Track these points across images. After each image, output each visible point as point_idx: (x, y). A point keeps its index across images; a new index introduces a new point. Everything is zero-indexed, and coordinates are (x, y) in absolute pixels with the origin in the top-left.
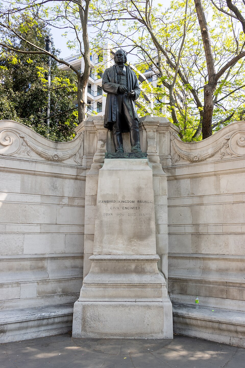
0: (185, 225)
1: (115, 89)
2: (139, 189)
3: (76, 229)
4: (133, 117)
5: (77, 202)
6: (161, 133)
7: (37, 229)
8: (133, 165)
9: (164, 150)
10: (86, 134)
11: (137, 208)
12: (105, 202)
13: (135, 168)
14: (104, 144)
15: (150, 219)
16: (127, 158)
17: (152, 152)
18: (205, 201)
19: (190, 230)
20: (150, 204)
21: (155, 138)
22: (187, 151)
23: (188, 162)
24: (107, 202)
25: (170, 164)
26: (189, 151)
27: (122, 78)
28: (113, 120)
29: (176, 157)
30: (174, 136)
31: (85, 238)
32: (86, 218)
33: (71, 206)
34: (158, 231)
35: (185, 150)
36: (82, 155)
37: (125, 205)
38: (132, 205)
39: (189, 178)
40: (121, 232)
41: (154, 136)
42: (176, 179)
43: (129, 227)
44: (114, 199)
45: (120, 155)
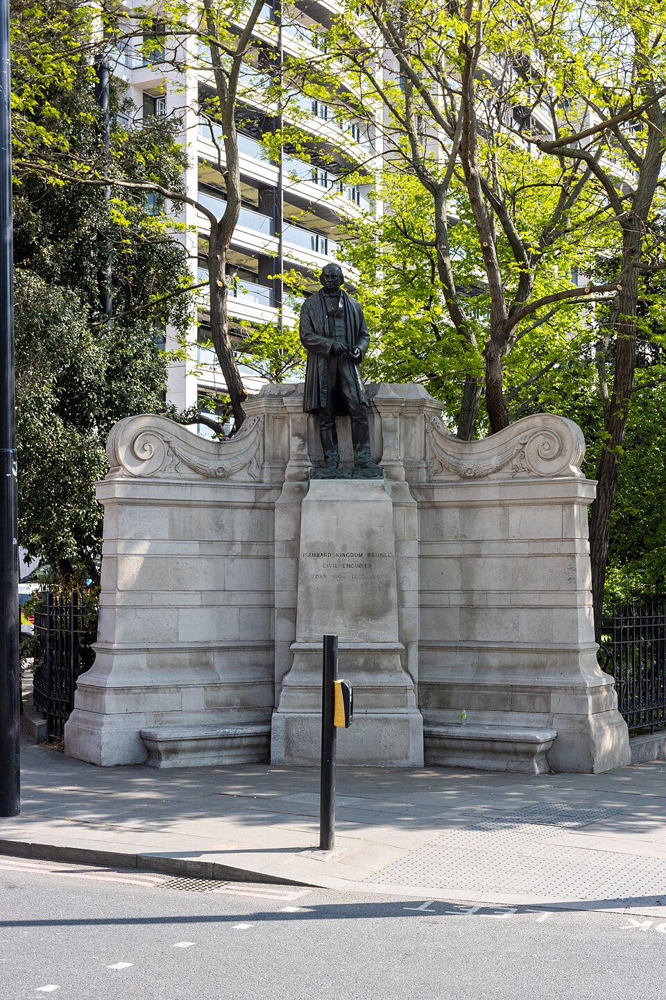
0: (448, 591)
1: (326, 350)
2: (370, 534)
3: (255, 599)
4: (357, 398)
5: (256, 550)
6: (408, 418)
7: (197, 600)
8: (360, 490)
9: (413, 450)
10: (268, 421)
11: (367, 566)
12: (314, 555)
13: (362, 496)
14: (304, 444)
15: (388, 585)
16: (349, 478)
17: (391, 460)
18: (484, 550)
19: (457, 599)
20: (388, 558)
21: (396, 431)
22: (456, 456)
23: (456, 478)
24: (317, 555)
25: (425, 479)
26: (459, 456)
27: (337, 324)
28: (322, 405)
29: (436, 466)
30: (432, 423)
31: (276, 615)
32: (277, 581)
33: (247, 557)
34: (401, 603)
35: (452, 454)
36: (261, 461)
37: (347, 561)
38: (359, 560)
39: (458, 507)
40: (340, 606)
41: (396, 425)
42: (435, 507)
43: (353, 598)
44: (328, 551)
45: (337, 473)
